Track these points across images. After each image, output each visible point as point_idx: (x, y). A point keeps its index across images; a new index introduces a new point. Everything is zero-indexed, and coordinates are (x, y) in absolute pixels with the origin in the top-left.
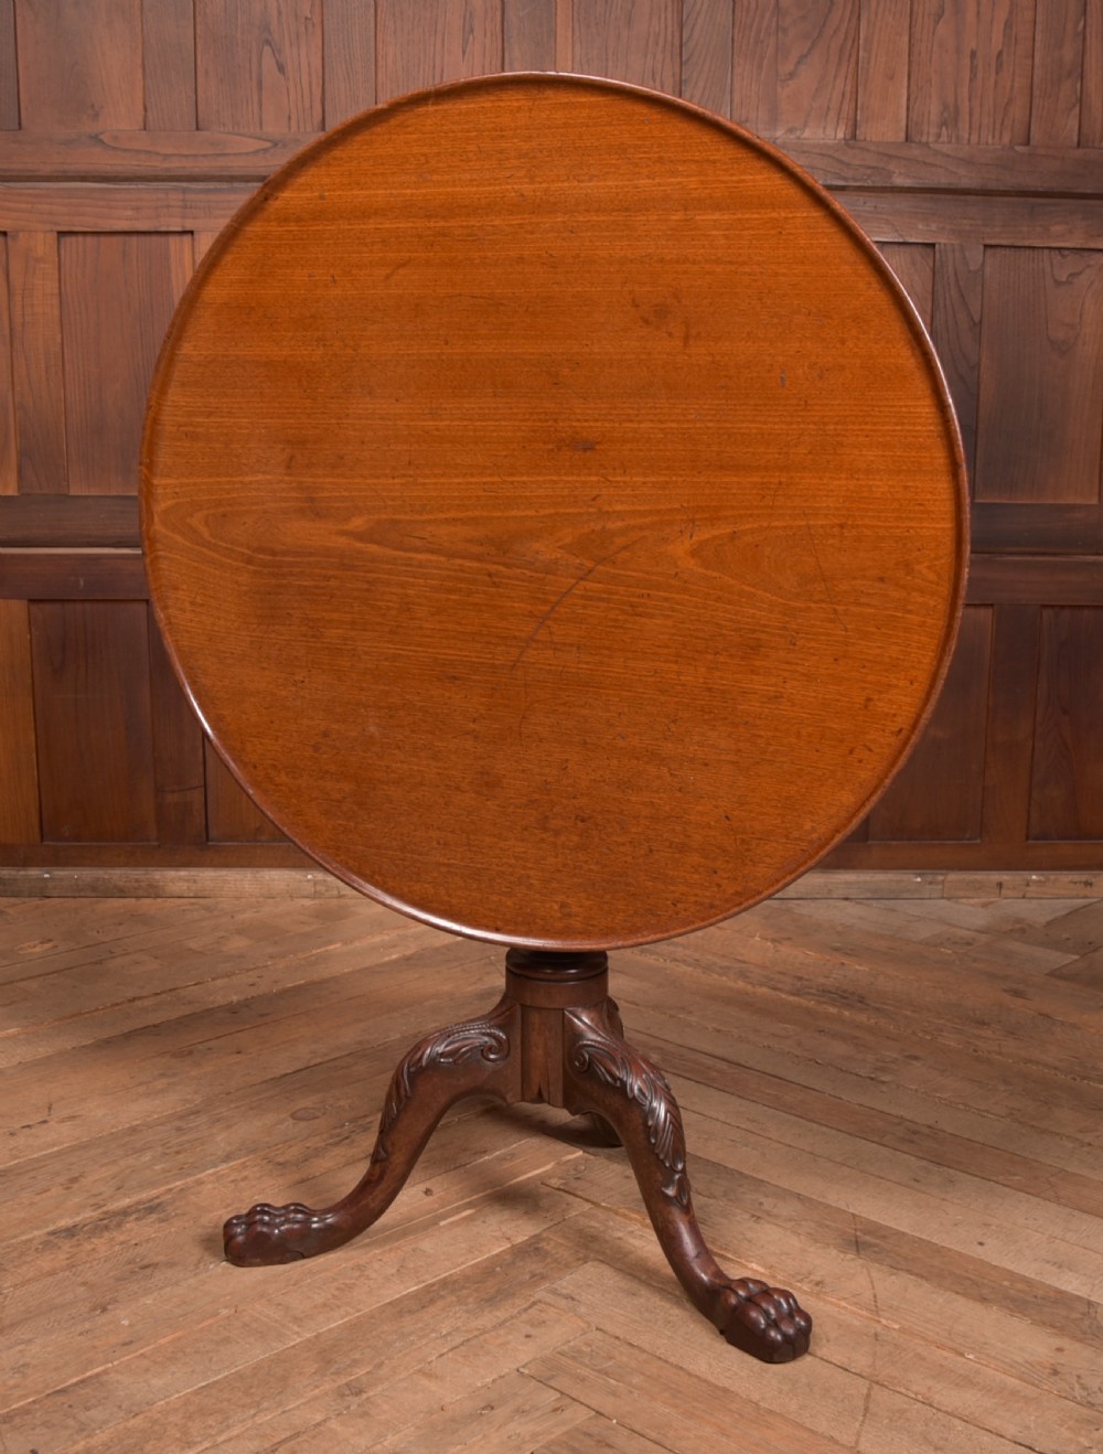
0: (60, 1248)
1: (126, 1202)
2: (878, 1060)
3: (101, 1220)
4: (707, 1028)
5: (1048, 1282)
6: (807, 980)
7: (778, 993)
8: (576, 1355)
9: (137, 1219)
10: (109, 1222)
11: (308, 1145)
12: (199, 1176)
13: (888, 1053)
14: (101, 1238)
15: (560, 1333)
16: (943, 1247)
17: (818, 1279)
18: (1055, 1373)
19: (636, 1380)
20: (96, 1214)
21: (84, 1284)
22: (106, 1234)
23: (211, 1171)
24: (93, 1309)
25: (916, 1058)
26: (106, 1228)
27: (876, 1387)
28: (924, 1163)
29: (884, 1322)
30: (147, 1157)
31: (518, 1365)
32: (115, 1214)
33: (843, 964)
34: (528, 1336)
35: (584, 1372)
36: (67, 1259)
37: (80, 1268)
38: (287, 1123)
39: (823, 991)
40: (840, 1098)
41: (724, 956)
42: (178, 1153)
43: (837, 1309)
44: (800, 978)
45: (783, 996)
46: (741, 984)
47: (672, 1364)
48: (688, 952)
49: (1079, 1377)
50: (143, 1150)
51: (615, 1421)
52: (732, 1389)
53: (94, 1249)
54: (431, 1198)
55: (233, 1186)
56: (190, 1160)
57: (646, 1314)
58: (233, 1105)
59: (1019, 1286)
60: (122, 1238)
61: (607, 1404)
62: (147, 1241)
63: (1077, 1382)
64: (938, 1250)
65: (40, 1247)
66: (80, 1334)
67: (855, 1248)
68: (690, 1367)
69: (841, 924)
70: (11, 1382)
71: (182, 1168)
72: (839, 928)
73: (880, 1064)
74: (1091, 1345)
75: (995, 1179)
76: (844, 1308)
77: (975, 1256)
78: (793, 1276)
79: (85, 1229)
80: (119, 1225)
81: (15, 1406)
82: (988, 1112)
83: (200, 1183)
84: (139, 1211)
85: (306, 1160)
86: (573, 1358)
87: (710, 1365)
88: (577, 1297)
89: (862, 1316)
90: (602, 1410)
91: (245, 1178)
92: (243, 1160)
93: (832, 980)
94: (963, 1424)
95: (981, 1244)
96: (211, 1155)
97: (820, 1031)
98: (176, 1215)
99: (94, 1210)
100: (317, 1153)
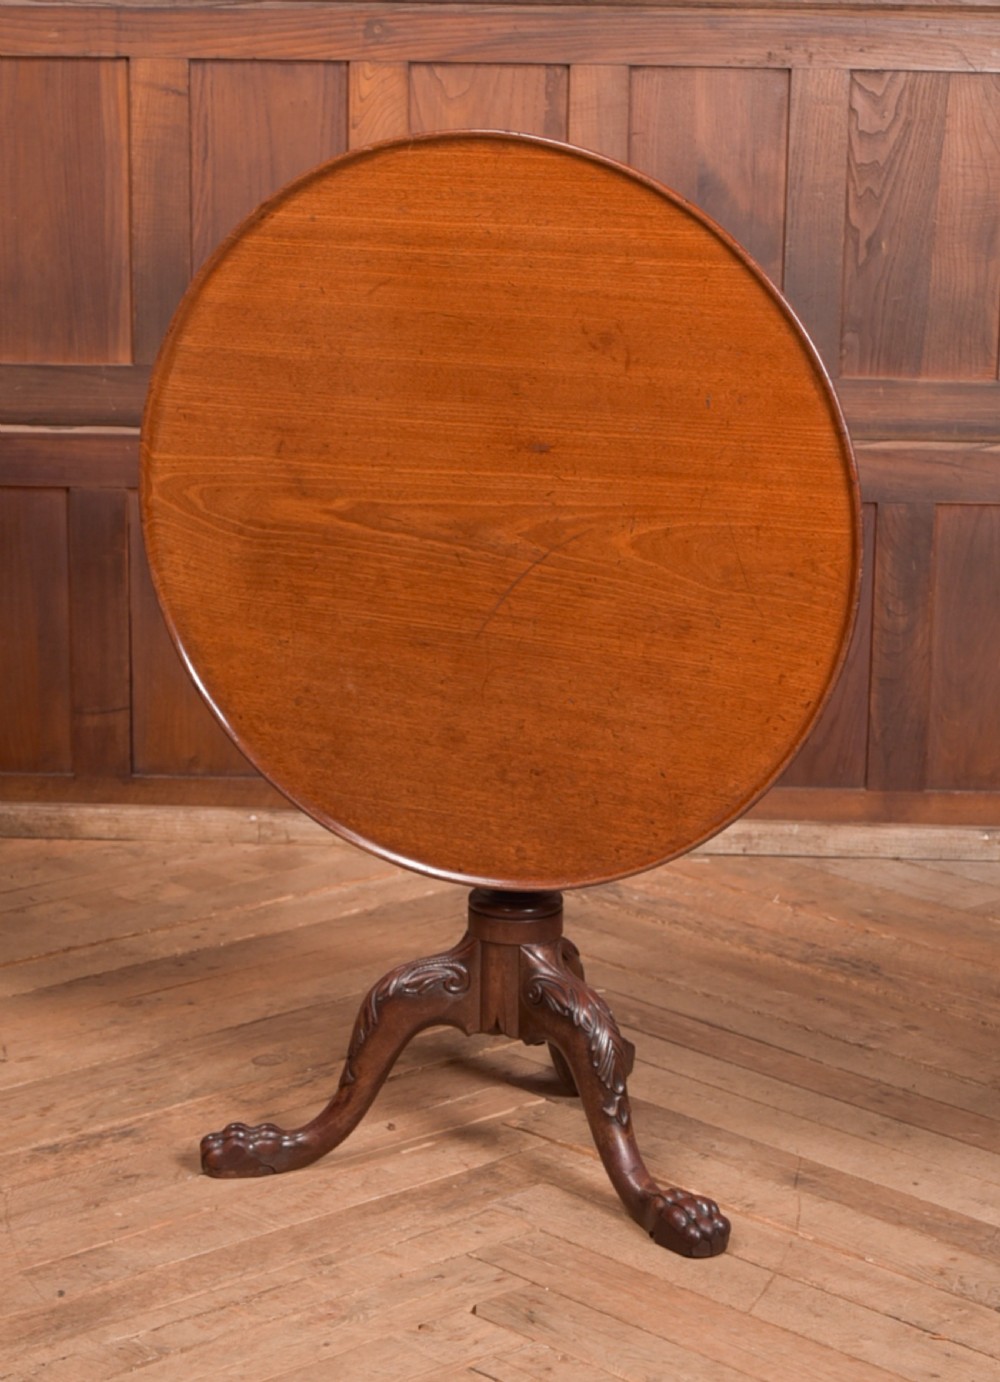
0: (46, 1161)
1: (100, 1128)
2: (872, 1028)
3: (80, 1141)
4: (694, 993)
5: (967, 1214)
6: (820, 947)
7: (784, 960)
8: (520, 1247)
9: (114, 1141)
10: (89, 1142)
11: (272, 1086)
12: (167, 1109)
13: (885, 1022)
14: (83, 1154)
15: (506, 1231)
16: (878, 1185)
19: (570, 1264)
20: (74, 1136)
21: (75, 1188)
22: (87, 1152)
23: (179, 1105)
24: (88, 1205)
25: (916, 1028)
26: (86, 1147)
29: (800, 1234)
30: (113, 1092)
31: (467, 1251)
32: (92, 1136)
33: (867, 931)
34: (478, 1232)
35: (525, 1257)
36: (55, 1169)
37: (69, 1176)
38: (247, 1068)
39: (836, 959)
40: (821, 1062)
41: (732, 919)
42: (144, 1089)
43: (760, 1224)
44: (813, 946)
45: (789, 963)
46: (744, 950)
50: (109, 1086)
53: (78, 1163)
54: (393, 1132)
55: (200, 1118)
56: (158, 1096)
58: (191, 1051)
60: (102, 1155)
61: (542, 1278)
62: (127, 1158)
64: (872, 1187)
65: (28, 1159)
67: (793, 1182)
69: (882, 888)
71: (149, 1102)
72: (878, 892)
75: (953, 1135)
76: (766, 1223)
77: (907, 1193)
79: (67, 1147)
80: (97, 1145)
81: (37, 1265)
83: (168, 1114)
84: (114, 1135)
85: (270, 1098)
86: (517, 1248)
88: (525, 1209)
89: (781, 1230)
90: (536, 1282)
91: (212, 1112)
92: (209, 1097)
93: (849, 948)
95: (916, 1184)
96: (177, 1092)
97: (818, 1000)
98: (150, 1139)
99: (72, 1133)
100: (282, 1093)
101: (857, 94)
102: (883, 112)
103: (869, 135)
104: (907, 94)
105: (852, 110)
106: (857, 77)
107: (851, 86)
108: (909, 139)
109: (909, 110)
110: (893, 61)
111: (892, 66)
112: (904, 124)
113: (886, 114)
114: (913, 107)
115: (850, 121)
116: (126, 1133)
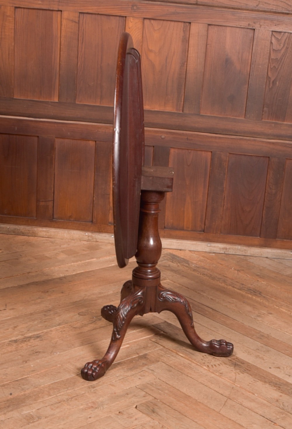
0: (13, 345)
1: (30, 334)
2: (259, 313)
3: (24, 339)
4: (209, 298)
5: (285, 380)
6: (245, 285)
7: (234, 288)
9: (34, 339)
10: (26, 339)
11: (83, 323)
12: (51, 329)
13: (263, 311)
14: (24, 343)
15: (148, 379)
16: (259, 368)
17: (221, 372)
18: (277, 401)
19: (166, 392)
20: (22, 337)
21: (20, 355)
23: (55, 328)
24: (23, 362)
25: (271, 314)
26: (25, 341)
27: (229, 399)
28: (262, 345)
29: (236, 384)
30: (36, 322)
31: (136, 385)
32: (28, 337)
33: (258, 281)
34: (139, 379)
35: (153, 388)
36: (15, 348)
37: (19, 351)
38: (76, 316)
39: (249, 289)
40: (244, 324)
41: (220, 274)
42: (45, 322)
43: (224, 380)
44: (243, 284)
45: (236, 290)
46: (223, 285)
47: (177, 389)
48: (209, 272)
49: (283, 403)
51: (159, 400)
52: (191, 396)
53: (22, 346)
55: (61, 333)
56: (49, 324)
57: (173, 377)
58: (61, 309)
59: (276, 380)
60: (30, 344)
61: (158, 396)
62: (37, 346)
63: (282, 404)
64: (257, 368)
65: (8, 344)
66: (20, 368)
67: (234, 366)
68: (182, 390)
69: (262, 267)
70: (3, 377)
71: (46, 326)
72: (261, 268)
73: (259, 314)
74: (290, 396)
75: (281, 351)
76: (226, 380)
77: (267, 371)
78: (214, 371)
79: (20, 341)
80: (29, 340)
81: (5, 383)
82: (286, 332)
83: (51, 331)
84: (34, 337)
85: (82, 327)
86: (151, 385)
87: (187, 390)
88: (154, 370)
89: (230, 383)
90: (156, 398)
91: (64, 331)
92: (64, 326)
93: (253, 286)
94: (249, 410)
95: (270, 368)
96: (55, 323)
97: (244, 302)
98: (45, 339)
99: (22, 336)
100: (85, 325)
101: (273, 38)
102: (280, 44)
103: (276, 51)
104: (287, 39)
105: (271, 43)
106: (274, 33)
107: (272, 36)
108: (287, 53)
109: (288, 44)
110: (284, 29)
111: (284, 31)
112: (286, 48)
113: (281, 45)
114: (289, 43)
115: (271, 46)
116: (38, 337)
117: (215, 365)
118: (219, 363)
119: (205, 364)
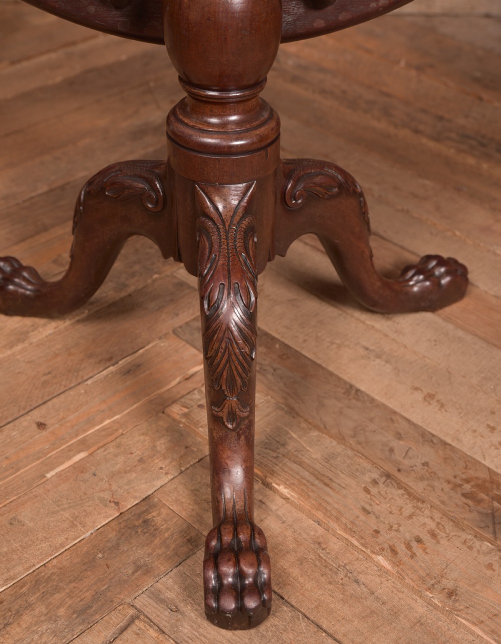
117: (419, 540)
118: (432, 525)
119: (380, 539)
